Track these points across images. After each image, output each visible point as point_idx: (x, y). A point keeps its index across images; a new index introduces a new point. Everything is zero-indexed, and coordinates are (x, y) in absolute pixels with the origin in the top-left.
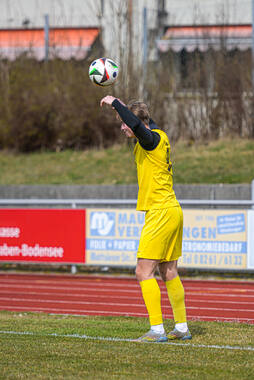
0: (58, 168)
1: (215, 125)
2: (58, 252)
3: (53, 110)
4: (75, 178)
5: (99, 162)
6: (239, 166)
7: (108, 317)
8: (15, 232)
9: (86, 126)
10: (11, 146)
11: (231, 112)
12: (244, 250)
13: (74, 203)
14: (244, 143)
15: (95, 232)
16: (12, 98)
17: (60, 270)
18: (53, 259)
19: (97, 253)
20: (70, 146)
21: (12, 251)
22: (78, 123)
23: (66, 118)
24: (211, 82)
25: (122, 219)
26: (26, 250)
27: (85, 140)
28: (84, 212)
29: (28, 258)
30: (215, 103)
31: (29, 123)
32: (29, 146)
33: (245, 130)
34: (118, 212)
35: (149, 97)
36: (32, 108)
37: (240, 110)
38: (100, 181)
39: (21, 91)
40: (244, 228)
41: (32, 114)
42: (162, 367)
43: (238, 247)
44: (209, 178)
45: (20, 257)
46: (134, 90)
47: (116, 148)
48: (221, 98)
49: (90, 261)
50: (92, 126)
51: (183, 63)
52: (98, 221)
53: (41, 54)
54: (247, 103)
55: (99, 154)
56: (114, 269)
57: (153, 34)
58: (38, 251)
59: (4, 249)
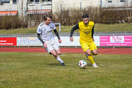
0: (12, 32)
2: (12, 44)
4: (15, 33)
5: (18, 31)
8: (6, 41)
9: (16, 25)
15: (18, 41)
16: (5, 21)
17: (13, 46)
19: (18, 44)
20: (13, 28)
21: (5, 44)
23: (13, 24)
24: (35, 18)
25: (22, 38)
26: (7, 44)
32: (7, 28)
35: (26, 21)
41: (8, 24)
46: (23, 20)
47: (21, 28)
49: (17, 45)
51: (31, 16)
52: (18, 39)
53: (9, 15)
55: (18, 29)
57: (26, 11)
58: (9, 44)
59: (4, 44)
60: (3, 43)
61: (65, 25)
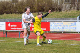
1: (71, 8)
2: (45, 29)
3: (44, 6)
5: (52, 14)
6: (75, 15)
11: (73, 6)
12: (76, 29)
13: (48, 21)
14: (76, 11)
15: (51, 26)
16: (37, 4)
17: (46, 32)
22: (48, 8)
23: (46, 7)
24: (70, 1)
25: (56, 23)
28: (49, 23)
30: (71, 4)
31: (40, 8)
33: (76, 9)
35: (60, 3)
36: (41, 6)
37: (75, 5)
38: (52, 17)
39: (39, 3)
40: (76, 25)
41: (40, 6)
42: (62, 48)
44: (70, 17)
46: (57, 2)
47: (54, 12)
54: (76, 4)
56: (54, 32)
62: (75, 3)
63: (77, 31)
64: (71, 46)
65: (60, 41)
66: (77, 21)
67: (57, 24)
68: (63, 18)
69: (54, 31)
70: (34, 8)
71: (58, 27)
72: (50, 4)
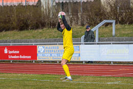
0: (29, 34)
1: (71, 22)
2: (30, 57)
3: (28, 19)
4: (34, 37)
5: (40, 33)
6: (78, 33)
7: (43, 74)
8: (18, 52)
9: (37, 23)
10: (17, 29)
11: (75, 19)
13: (34, 44)
14: (79, 27)
16: (17, 16)
17: (30, 62)
18: (28, 59)
21: (17, 57)
22: (35, 22)
23: (31, 21)
26: (21, 57)
27: (36, 27)
29: (21, 59)
30: (71, 16)
31: (21, 23)
32: (21, 29)
33: (79, 23)
34: (45, 46)
35: (53, 15)
36: (22, 19)
37: (78, 18)
38: (41, 38)
39: (19, 14)
40: (79, 50)
43: (77, 55)
45: (20, 59)
46: (49, 13)
47: (45, 29)
48: (73, 15)
49: (38, 59)
50: (38, 23)
51: (62, 5)
54: (80, 16)
58: (24, 57)
59: (15, 57)
60: (13, 55)
61: (122, 22)
62: (77, 15)
63: (81, 60)
64: (70, 85)
65: (54, 76)
66: (81, 44)
67: (49, 48)
68: (58, 38)
69: (44, 60)
70: (12, 23)
71: (51, 54)
72: (38, 17)
